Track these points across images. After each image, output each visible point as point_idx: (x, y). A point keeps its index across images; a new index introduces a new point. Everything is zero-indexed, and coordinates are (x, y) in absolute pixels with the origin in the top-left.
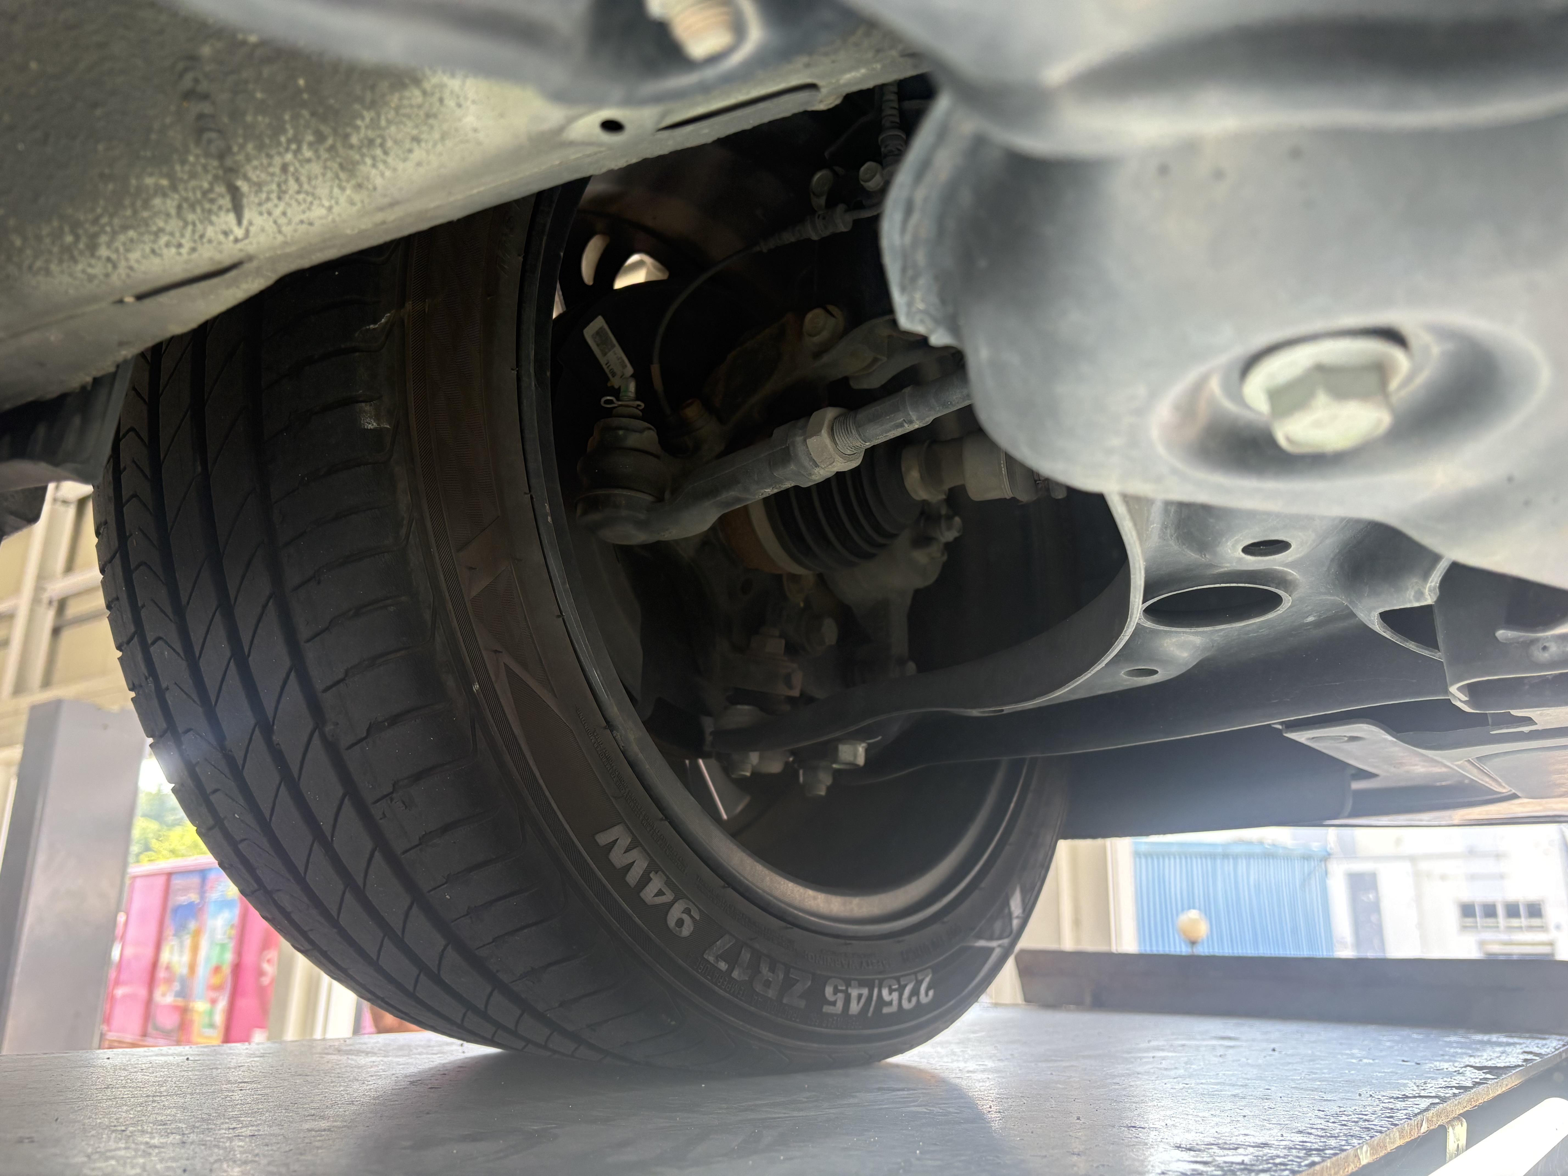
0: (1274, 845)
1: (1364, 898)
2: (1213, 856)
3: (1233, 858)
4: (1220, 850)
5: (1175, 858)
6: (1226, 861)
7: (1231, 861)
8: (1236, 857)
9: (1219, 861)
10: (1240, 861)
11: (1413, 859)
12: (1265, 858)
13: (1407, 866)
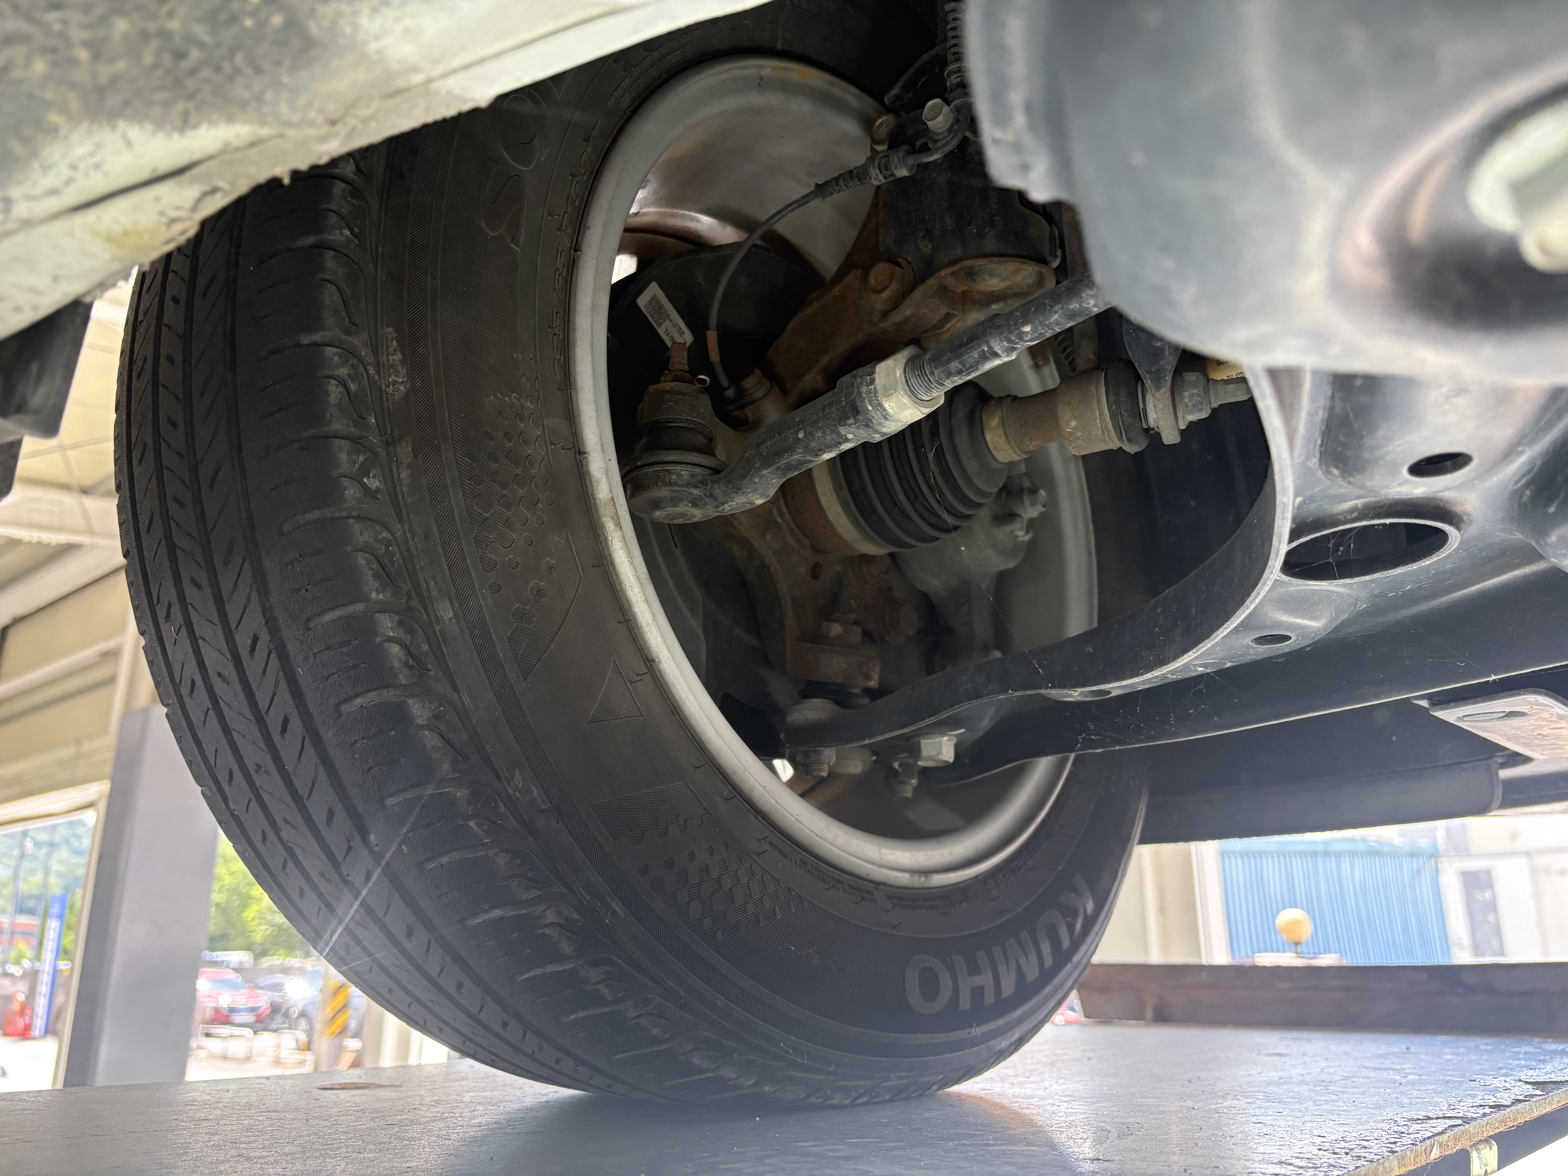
0: (1378, 842)
1: (1480, 897)
2: (1314, 854)
3: (1335, 856)
4: (1320, 848)
5: (1273, 857)
6: (1328, 859)
7: (1333, 859)
8: (1338, 855)
9: (1320, 860)
10: (1342, 858)
11: (1528, 854)
12: (1370, 856)
13: (1523, 862)
